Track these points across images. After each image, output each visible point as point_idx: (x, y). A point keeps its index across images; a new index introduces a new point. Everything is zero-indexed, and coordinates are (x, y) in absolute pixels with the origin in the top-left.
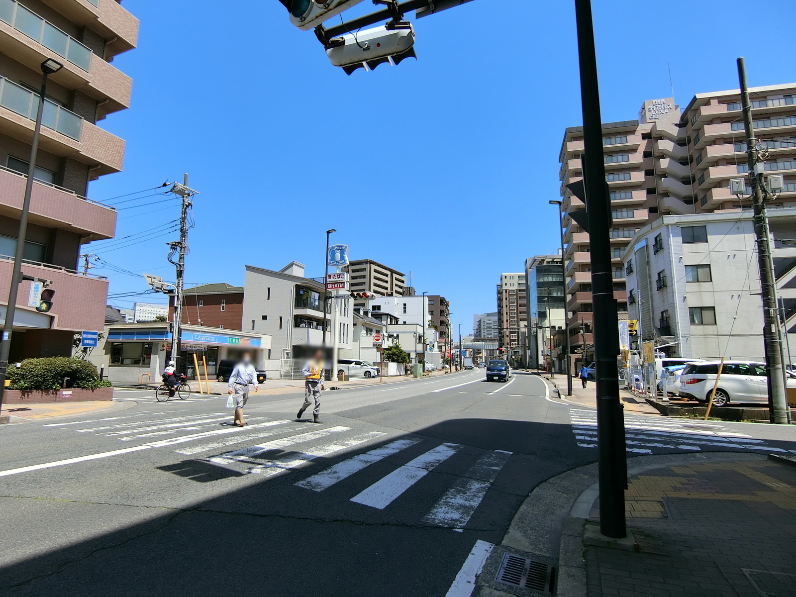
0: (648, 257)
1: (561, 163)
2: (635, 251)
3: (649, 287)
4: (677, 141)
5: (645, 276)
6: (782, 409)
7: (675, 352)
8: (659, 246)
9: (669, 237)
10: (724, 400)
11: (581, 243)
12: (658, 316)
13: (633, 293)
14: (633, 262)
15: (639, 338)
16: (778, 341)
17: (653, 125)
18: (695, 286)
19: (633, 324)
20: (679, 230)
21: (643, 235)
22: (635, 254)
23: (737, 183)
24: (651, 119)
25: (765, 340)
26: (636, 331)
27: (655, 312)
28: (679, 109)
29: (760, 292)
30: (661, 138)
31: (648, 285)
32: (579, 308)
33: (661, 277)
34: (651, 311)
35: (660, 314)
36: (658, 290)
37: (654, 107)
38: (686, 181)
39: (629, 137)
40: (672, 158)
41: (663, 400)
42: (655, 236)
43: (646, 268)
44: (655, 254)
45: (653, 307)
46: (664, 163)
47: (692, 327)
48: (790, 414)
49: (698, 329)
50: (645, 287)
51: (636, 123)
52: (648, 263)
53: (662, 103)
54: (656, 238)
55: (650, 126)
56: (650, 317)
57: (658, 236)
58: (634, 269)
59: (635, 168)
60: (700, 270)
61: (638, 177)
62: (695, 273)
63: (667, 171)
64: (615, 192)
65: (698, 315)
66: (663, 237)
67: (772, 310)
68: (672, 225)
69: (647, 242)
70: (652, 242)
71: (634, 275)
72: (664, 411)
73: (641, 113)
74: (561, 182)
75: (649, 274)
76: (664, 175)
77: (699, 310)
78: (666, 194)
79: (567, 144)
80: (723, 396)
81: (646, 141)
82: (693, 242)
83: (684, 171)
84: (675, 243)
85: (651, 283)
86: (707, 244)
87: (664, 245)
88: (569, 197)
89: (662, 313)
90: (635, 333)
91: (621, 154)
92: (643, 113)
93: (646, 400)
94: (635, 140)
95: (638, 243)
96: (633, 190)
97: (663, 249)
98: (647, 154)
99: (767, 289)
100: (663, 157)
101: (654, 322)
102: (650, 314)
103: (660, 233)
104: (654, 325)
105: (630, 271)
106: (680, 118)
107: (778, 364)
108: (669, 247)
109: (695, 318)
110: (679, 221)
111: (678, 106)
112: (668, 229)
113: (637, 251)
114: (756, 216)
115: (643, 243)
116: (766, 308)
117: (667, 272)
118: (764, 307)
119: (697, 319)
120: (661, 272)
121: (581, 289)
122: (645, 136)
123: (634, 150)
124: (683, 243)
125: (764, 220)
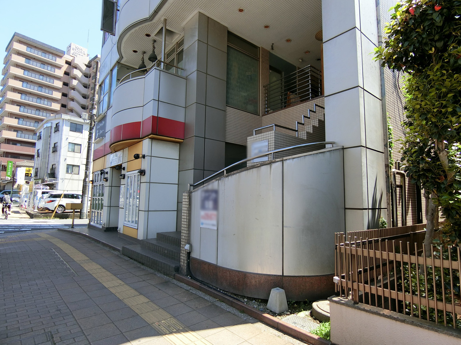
0: (51, 133)
1: (7, 53)
2: (44, 128)
3: (48, 150)
4: (84, 73)
5: (47, 143)
6: (84, 213)
7: (55, 187)
8: (57, 129)
9: (63, 125)
10: (62, 210)
11: (11, 112)
12: (50, 167)
13: (39, 151)
14: (42, 133)
15: (33, 178)
16: (88, 185)
17: (73, 59)
18: (72, 154)
19: (30, 170)
20: (69, 124)
21: (50, 120)
22: (44, 129)
23: (85, 115)
24: (73, 55)
25: (83, 184)
26: (31, 174)
27: (49, 164)
28: (88, 57)
29: (85, 164)
30: (76, 68)
31: (48, 148)
32: (2, 154)
33: (56, 146)
34: (47, 163)
35: (52, 166)
36: (52, 153)
37: (76, 49)
38: (85, 97)
39: (58, 59)
40: (80, 81)
41: (34, 211)
42: (56, 123)
43: (48, 139)
44: (54, 133)
45: (48, 161)
46: (75, 82)
47: (67, 174)
48: (87, 215)
49: (69, 176)
50: (46, 149)
51: (64, 53)
52: (50, 136)
53: (81, 49)
54: (57, 124)
55: (72, 58)
56: (46, 166)
57: (58, 123)
58: (42, 138)
59: (58, 78)
60: (76, 146)
61: (59, 84)
62: (73, 148)
63: (76, 87)
64: (42, 87)
65: (71, 169)
66: (61, 124)
67: (88, 172)
68: (66, 120)
69: (51, 125)
70: (54, 126)
71: (41, 141)
72: (32, 216)
73: (68, 48)
74: (5, 65)
75: (49, 143)
76: (74, 89)
77: (71, 167)
78: (73, 100)
79: (13, 42)
80: (63, 208)
81: (67, 65)
82: (75, 131)
83: (84, 91)
84: (66, 129)
85: (49, 148)
86: (82, 134)
87: (60, 129)
88: (8, 79)
89: (53, 165)
90: (30, 175)
91: (50, 66)
92: (69, 48)
93: (26, 212)
94: (60, 62)
95: (47, 123)
96: (54, 90)
97: (59, 131)
98: (66, 73)
99: (88, 163)
100: (75, 79)
101: (47, 170)
102: (46, 165)
103: (59, 122)
104: (47, 171)
105: (40, 138)
106: (88, 62)
107: (87, 194)
108: (62, 130)
109: (69, 170)
110: (70, 119)
111: (89, 55)
112: (64, 121)
113: (45, 128)
114: (90, 131)
115: (49, 125)
116: (86, 171)
117: (58, 144)
118: (85, 170)
119: (70, 171)
120: (56, 143)
121: (5, 142)
122: (67, 62)
123: (59, 67)
124: (70, 131)
125: (92, 134)
